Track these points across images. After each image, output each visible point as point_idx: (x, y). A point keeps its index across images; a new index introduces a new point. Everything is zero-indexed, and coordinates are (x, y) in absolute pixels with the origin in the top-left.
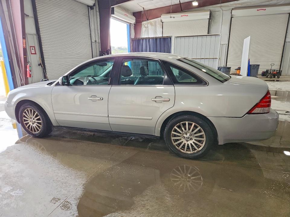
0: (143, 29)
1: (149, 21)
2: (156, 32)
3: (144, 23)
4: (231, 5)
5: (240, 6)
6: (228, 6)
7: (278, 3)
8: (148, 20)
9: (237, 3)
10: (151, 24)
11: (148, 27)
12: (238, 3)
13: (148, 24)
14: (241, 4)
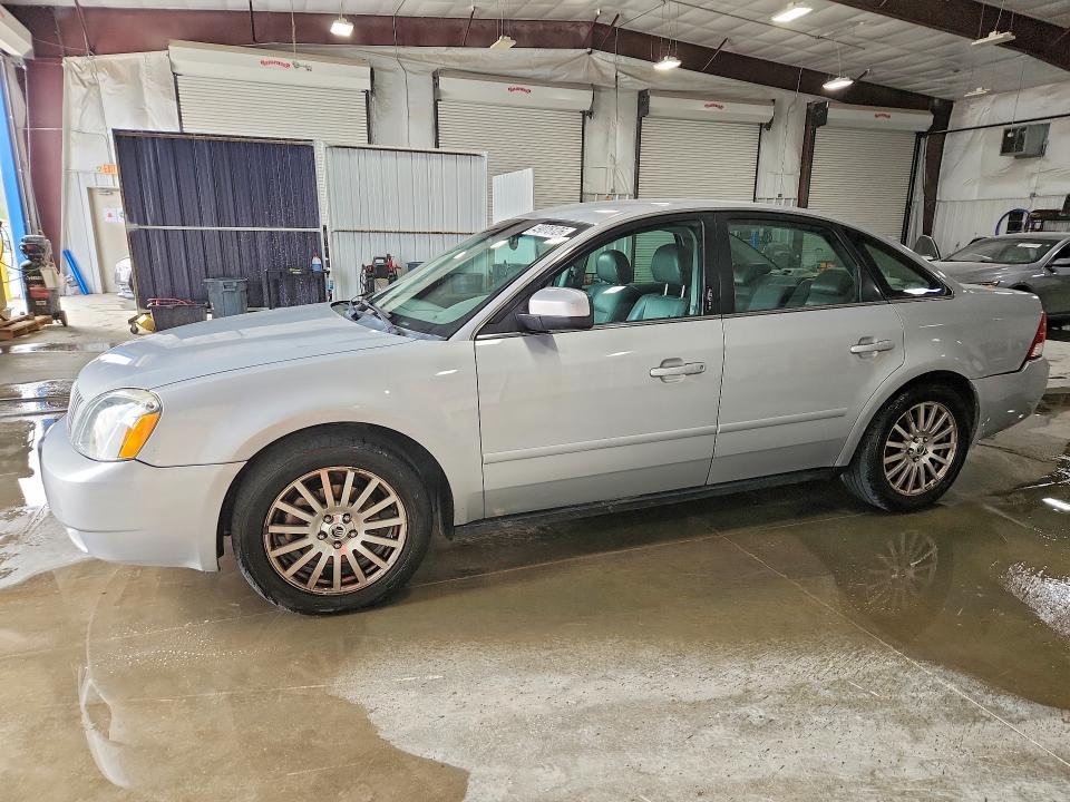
0: (73, 92)
1: (98, 58)
2: (146, 112)
3: (71, 63)
4: (429, 56)
5: (456, 65)
6: (419, 59)
7: (556, 77)
8: (94, 51)
9: (446, 53)
10: (114, 73)
11: (95, 85)
12: (450, 57)
13: (95, 69)
14: (460, 61)
